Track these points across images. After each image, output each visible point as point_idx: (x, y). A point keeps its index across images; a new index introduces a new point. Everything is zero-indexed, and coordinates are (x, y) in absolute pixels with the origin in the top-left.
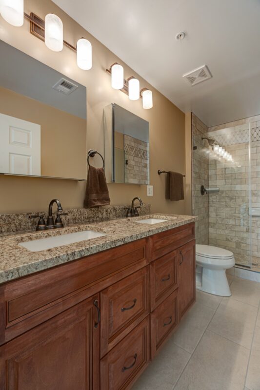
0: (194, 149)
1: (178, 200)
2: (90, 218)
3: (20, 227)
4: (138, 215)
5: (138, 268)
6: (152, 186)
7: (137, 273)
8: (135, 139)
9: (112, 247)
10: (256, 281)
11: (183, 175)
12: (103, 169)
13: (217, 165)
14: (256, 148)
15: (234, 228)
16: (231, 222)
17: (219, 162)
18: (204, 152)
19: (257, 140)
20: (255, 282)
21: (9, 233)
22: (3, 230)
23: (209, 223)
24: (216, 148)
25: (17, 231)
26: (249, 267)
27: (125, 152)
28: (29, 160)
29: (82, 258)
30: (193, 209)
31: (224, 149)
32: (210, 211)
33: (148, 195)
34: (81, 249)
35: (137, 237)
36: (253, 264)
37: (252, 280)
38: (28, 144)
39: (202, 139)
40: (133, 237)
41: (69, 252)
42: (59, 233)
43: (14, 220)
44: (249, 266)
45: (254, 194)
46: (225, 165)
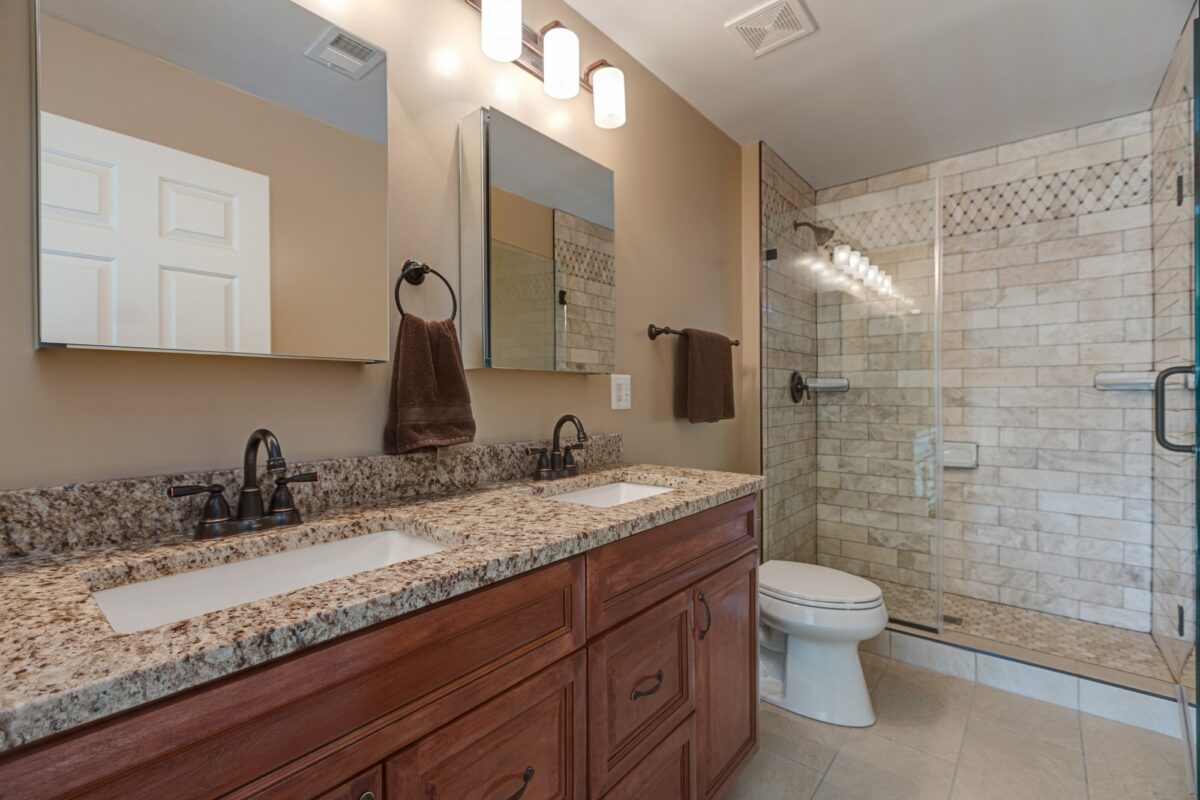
0: (768, 259)
1: (715, 420)
2: (407, 484)
3: (140, 526)
4: (573, 473)
5: (540, 662)
6: (628, 377)
7: (535, 681)
8: (592, 224)
9: (434, 600)
10: (954, 673)
11: (732, 339)
12: (450, 325)
13: (843, 307)
14: (959, 257)
15: (894, 505)
16: (885, 486)
17: (851, 298)
18: (805, 268)
19: (965, 233)
20: (954, 678)
21: (93, 548)
22: (72, 540)
23: (817, 490)
24: (842, 255)
25: (126, 539)
26: (934, 631)
27: (558, 265)
28: (228, 290)
29: (304, 651)
30: (765, 446)
31: (866, 259)
32: (820, 451)
33: (615, 405)
34: (300, 620)
35: (535, 559)
36: (948, 620)
37: (941, 669)
38: (227, 238)
39: (796, 225)
40: (520, 561)
41: (250, 634)
42: (278, 545)
43: (114, 502)
44: (933, 625)
45: (954, 400)
46: (869, 308)
